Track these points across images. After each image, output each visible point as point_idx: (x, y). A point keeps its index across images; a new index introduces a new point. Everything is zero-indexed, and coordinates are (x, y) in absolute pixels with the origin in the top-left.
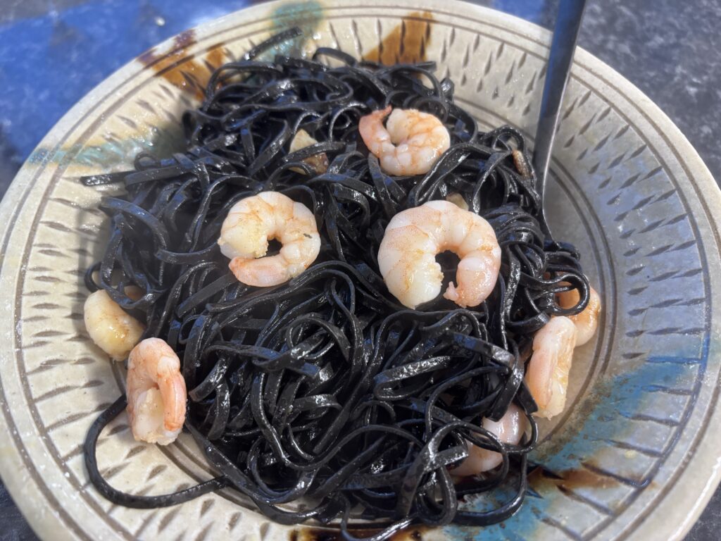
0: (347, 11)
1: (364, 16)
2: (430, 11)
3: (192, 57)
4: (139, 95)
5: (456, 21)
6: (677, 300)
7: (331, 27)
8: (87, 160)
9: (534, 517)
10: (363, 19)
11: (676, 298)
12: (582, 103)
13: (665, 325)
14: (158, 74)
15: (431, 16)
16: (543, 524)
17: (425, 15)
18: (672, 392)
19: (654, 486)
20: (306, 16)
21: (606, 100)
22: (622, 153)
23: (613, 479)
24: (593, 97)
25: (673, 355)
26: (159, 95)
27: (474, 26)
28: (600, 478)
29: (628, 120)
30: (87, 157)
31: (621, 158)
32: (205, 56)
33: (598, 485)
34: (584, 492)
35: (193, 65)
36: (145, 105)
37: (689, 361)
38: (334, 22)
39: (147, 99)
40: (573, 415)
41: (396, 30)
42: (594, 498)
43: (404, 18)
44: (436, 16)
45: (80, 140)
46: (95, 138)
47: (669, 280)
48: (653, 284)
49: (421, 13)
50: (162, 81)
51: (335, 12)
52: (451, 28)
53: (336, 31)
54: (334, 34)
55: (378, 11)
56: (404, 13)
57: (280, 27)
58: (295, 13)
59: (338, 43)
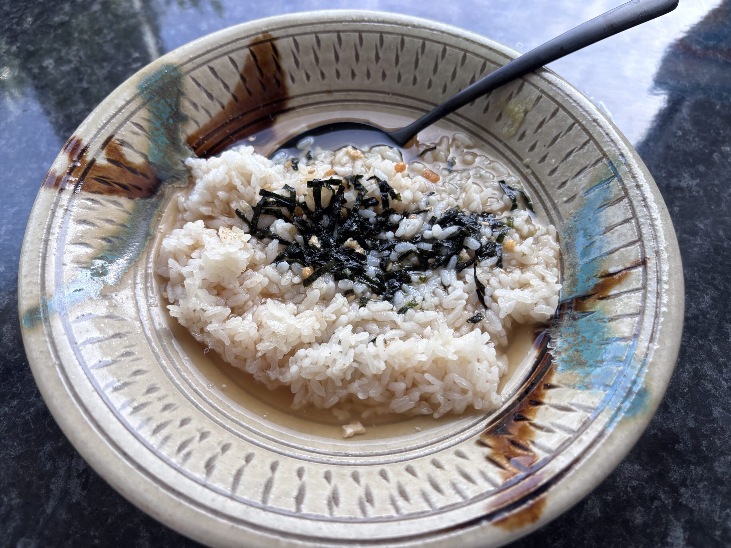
0: (198, 61)
1: (216, 58)
2: (266, 32)
3: (93, 161)
5: (291, 31)
6: (574, 150)
7: (193, 79)
9: (602, 324)
10: (216, 61)
11: (572, 148)
13: (577, 169)
15: (270, 35)
16: (611, 323)
17: (264, 36)
18: (613, 203)
19: (649, 259)
20: (167, 80)
21: (439, 43)
23: (625, 272)
24: (428, 44)
26: (90, 208)
27: (309, 29)
28: (616, 277)
29: (462, 50)
32: (103, 155)
33: (619, 281)
34: (615, 290)
35: (99, 168)
37: (609, 180)
38: (194, 74)
39: (82, 217)
41: (248, 59)
42: (625, 289)
43: (248, 46)
44: (274, 34)
47: (559, 140)
49: (260, 36)
50: (82, 195)
51: (189, 66)
52: (291, 39)
53: (200, 82)
54: (199, 85)
55: (225, 49)
56: (247, 42)
57: (150, 99)
58: (156, 81)
59: (206, 91)
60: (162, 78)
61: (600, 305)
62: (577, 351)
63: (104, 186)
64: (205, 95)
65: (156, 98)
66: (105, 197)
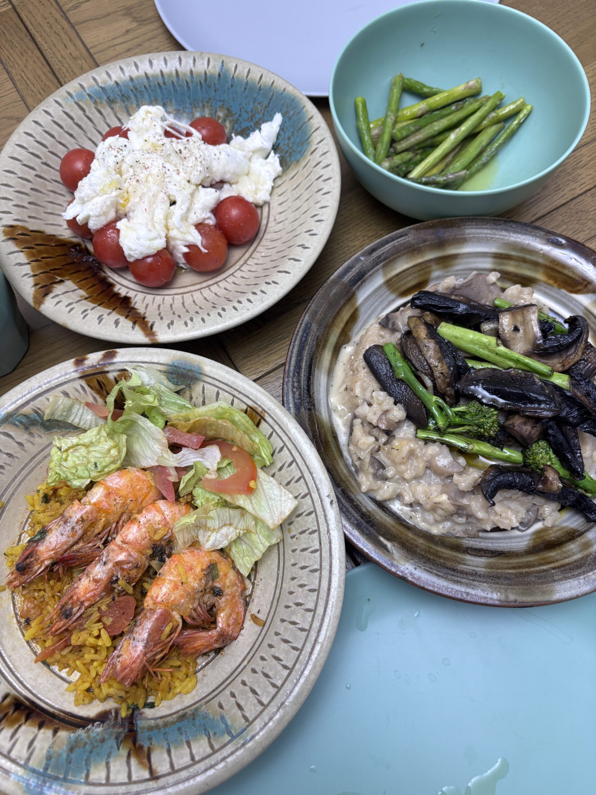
0: (217, 383)
1: (226, 391)
2: (266, 412)
3: (108, 372)
4: (64, 388)
5: (276, 427)
6: (258, 695)
7: (203, 388)
8: (17, 423)
9: (106, 757)
10: (225, 393)
11: (259, 693)
12: (310, 533)
13: (242, 703)
14: (81, 378)
15: (264, 416)
16: (104, 764)
17: (261, 412)
18: (210, 742)
19: (156, 782)
20: (190, 374)
21: (320, 544)
22: (306, 583)
23: (148, 765)
24: (316, 535)
25: (229, 723)
26: (77, 390)
27: (285, 438)
28: (145, 761)
29: (321, 566)
30: (18, 420)
31: (305, 585)
32: (116, 374)
33: (141, 763)
34: (133, 761)
35: (107, 378)
36: (66, 394)
37: (229, 733)
38: (207, 386)
39: (68, 391)
40: (175, 716)
42: (133, 768)
43: (248, 406)
44: (267, 417)
45: (17, 409)
46: (27, 410)
47: (266, 679)
48: (261, 674)
49: (260, 410)
50: (83, 383)
51: (210, 380)
52: (272, 430)
53: (205, 391)
54: (203, 392)
55: (236, 393)
56: (250, 403)
57: (171, 373)
58: (184, 369)
59: (204, 399)
60: (189, 370)
61: (124, 752)
62: (86, 744)
63: (98, 387)
64: (202, 399)
65: (174, 376)
66: (92, 392)
